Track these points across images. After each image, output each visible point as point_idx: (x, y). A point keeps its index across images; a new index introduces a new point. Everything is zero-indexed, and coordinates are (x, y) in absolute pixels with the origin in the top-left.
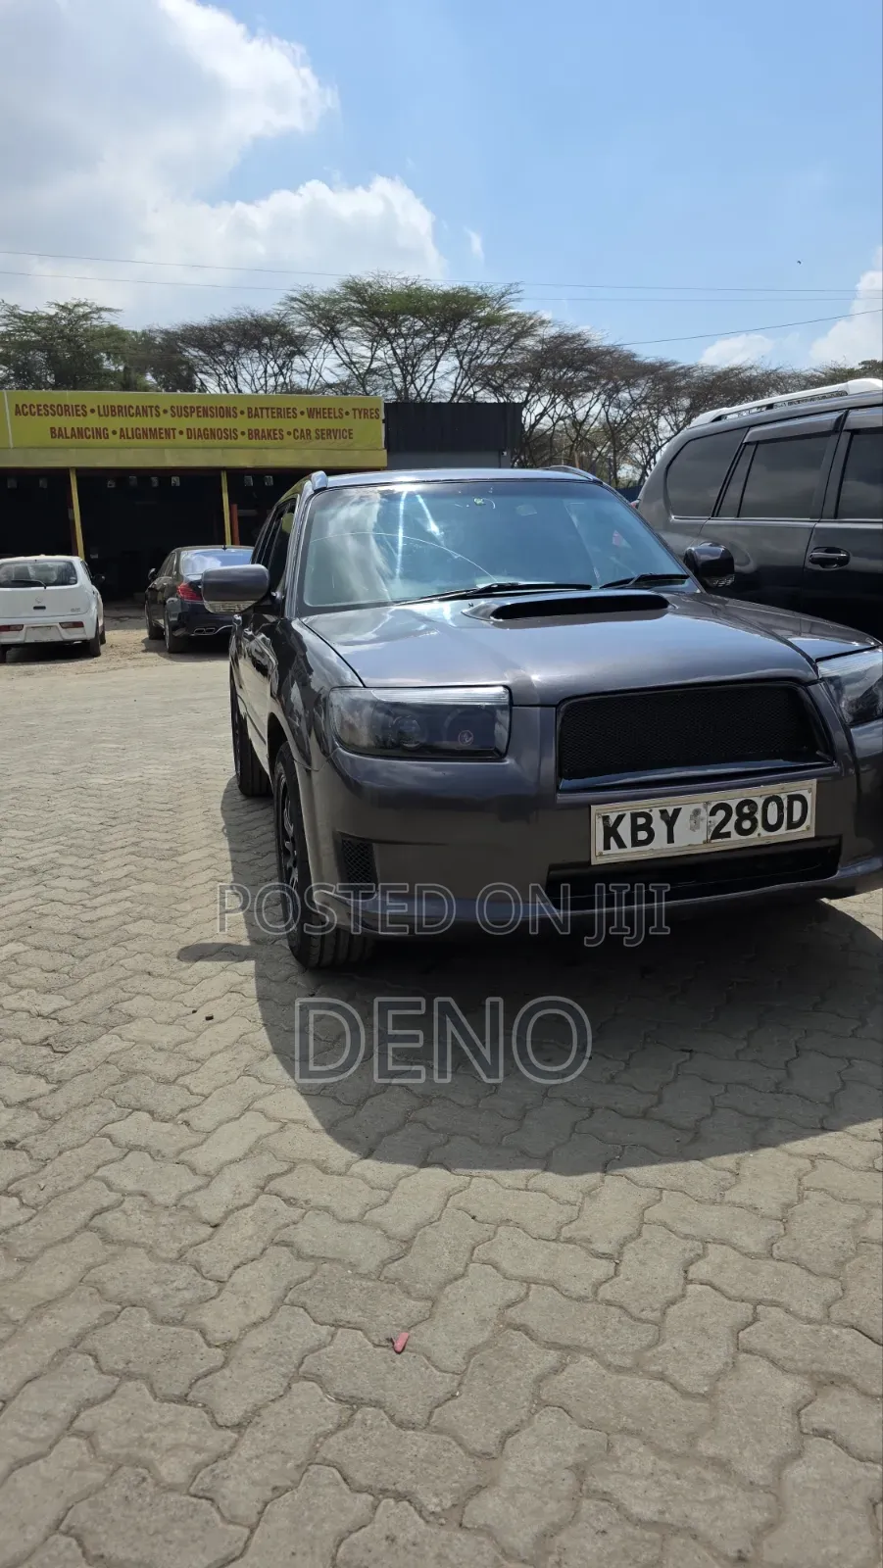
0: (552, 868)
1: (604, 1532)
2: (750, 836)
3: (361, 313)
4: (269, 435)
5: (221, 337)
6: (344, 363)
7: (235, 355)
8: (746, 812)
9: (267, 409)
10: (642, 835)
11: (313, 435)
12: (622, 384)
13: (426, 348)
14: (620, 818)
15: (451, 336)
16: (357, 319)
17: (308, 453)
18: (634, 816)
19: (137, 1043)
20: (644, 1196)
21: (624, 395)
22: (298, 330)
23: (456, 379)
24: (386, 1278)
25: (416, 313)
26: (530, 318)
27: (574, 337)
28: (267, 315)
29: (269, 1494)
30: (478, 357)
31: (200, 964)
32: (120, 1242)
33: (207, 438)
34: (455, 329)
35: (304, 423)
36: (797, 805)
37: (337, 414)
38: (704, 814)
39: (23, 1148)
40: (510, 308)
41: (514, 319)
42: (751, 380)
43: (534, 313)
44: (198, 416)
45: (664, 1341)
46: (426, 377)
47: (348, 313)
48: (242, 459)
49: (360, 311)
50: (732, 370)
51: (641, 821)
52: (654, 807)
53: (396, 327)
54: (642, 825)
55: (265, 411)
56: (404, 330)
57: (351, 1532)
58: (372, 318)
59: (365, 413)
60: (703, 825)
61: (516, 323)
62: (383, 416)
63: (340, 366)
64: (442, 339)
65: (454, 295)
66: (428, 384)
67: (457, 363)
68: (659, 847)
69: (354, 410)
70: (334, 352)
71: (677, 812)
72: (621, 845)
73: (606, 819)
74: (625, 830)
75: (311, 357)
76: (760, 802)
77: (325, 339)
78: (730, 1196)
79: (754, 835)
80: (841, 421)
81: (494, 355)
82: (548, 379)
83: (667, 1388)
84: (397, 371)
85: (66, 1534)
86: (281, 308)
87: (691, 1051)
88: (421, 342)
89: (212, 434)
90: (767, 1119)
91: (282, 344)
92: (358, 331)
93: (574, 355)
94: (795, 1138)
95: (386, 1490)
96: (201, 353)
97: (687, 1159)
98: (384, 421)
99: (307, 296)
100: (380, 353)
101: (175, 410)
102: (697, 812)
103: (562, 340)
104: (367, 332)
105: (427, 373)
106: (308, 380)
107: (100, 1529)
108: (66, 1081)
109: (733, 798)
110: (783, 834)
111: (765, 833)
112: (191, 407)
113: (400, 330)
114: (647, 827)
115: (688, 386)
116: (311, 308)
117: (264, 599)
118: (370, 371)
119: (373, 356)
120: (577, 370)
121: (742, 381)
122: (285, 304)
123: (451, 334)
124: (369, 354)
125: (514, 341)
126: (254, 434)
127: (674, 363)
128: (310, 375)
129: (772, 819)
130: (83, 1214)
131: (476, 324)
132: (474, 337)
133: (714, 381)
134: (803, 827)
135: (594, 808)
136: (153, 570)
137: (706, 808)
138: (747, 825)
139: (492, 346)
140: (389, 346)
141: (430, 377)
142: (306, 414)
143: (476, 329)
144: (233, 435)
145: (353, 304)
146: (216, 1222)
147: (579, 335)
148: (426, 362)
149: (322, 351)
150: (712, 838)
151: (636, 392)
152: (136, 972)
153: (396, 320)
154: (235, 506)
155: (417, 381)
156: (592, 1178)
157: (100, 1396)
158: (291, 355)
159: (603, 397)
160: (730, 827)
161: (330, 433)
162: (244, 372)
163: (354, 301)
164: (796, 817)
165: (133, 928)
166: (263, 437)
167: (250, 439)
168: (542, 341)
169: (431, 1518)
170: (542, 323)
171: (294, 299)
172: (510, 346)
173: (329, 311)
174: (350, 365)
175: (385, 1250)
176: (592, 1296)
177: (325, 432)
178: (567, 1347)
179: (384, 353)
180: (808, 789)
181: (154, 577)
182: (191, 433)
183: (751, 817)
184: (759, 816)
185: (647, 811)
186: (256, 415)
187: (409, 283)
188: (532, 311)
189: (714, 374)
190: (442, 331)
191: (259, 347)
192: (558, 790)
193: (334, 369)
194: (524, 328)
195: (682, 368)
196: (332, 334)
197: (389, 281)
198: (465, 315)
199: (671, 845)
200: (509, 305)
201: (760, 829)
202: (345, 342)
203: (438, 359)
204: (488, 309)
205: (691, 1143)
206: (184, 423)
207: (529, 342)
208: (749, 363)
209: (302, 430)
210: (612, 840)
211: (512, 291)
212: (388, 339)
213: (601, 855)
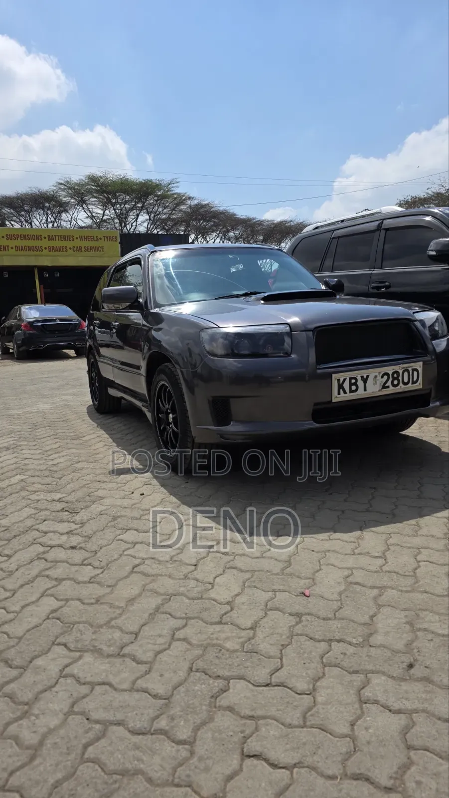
0: (316, 404)
1: (432, 640)
2: (397, 388)
3: (97, 191)
4: (60, 249)
5: (22, 202)
6: (89, 216)
7: (28, 212)
8: (396, 376)
9: (58, 236)
10: (354, 388)
11: (83, 249)
12: (230, 228)
13: (132, 209)
14: (345, 380)
15: (144, 204)
16: (95, 195)
17: (80, 258)
18: (351, 379)
19: (111, 506)
20: (384, 537)
21: (231, 234)
22: (64, 199)
23: (148, 225)
24: (286, 574)
25: (126, 192)
26: (183, 196)
27: (206, 205)
28: (47, 191)
29: (281, 648)
30: (158, 215)
31: (122, 476)
32: (153, 576)
33: (27, 251)
34: (146, 200)
35: (78, 243)
36: (415, 373)
37: (95, 239)
38: (379, 378)
39: (80, 548)
40: (173, 191)
41: (175, 196)
42: (291, 227)
43: (186, 193)
44: (21, 240)
45: (420, 581)
46: (132, 224)
47: (90, 192)
48: (46, 262)
49: (97, 190)
50: (282, 222)
51: (353, 381)
52: (358, 374)
53: (115, 199)
54: (353, 383)
55: (57, 237)
56: (120, 201)
57: (325, 654)
58: (103, 194)
59: (110, 238)
60: (378, 383)
61: (176, 198)
62: (119, 240)
63: (87, 218)
64: (139, 205)
65: (144, 183)
66: (133, 228)
67: (148, 217)
68: (361, 393)
69: (104, 237)
70: (83, 211)
71: (368, 376)
72: (345, 392)
73: (339, 380)
74: (346, 385)
75: (71, 213)
76: (401, 372)
77: (78, 205)
78: (419, 533)
79: (399, 387)
80: (380, 226)
81: (165, 214)
82: (194, 225)
83: (430, 595)
84: (117, 221)
85: (197, 671)
86: (55, 188)
87: (374, 488)
88: (129, 206)
89: (30, 249)
90: (420, 507)
91: (55, 206)
92: (95, 201)
93: (207, 214)
94: (436, 512)
95: (332, 640)
96: (12, 211)
97: (395, 523)
98: (120, 243)
99: (68, 182)
100: (107, 212)
101: (9, 237)
102: (376, 377)
103: (199, 206)
104: (100, 201)
105: (132, 222)
106: (70, 225)
107: (212, 667)
108: (85, 523)
109: (390, 370)
110: (411, 387)
111: (403, 386)
112: (17, 235)
113: (117, 200)
114: (355, 384)
115: (262, 229)
116: (70, 188)
117: (134, 302)
118: (102, 221)
119: (104, 213)
120: (208, 221)
121: (286, 227)
122: (56, 186)
123: (144, 203)
124: (102, 212)
125: (176, 207)
126: (51, 249)
127: (255, 219)
128: (71, 222)
129: (406, 380)
130: (128, 568)
131: (156, 198)
132: (156, 205)
133: (274, 227)
134: (418, 384)
135: (334, 376)
136: (4, 318)
137: (379, 375)
138: (396, 382)
139: (165, 209)
140: (112, 208)
141: (134, 224)
142: (79, 239)
143: (157, 201)
144: (40, 249)
145: (93, 187)
146: (195, 564)
147: (208, 204)
148: (131, 217)
149: (77, 210)
150: (382, 389)
151: (237, 232)
152: (92, 482)
153: (116, 195)
154: (42, 286)
155: (128, 226)
156: (358, 533)
157: (181, 626)
158: (60, 213)
159: (221, 235)
160: (389, 384)
161: (92, 248)
162: (35, 220)
163: (93, 186)
164: (415, 379)
165: (79, 465)
166: (57, 250)
167: (49, 251)
168: (190, 207)
169: (357, 645)
170: (190, 198)
171: (61, 184)
172: (174, 209)
173: (80, 190)
174: (92, 217)
175: (281, 565)
176: (380, 570)
177: (89, 248)
178: (380, 587)
179: (110, 213)
180: (419, 366)
181: (4, 321)
182: (17, 248)
183: (397, 378)
184: (400, 378)
185: (356, 376)
186: (53, 239)
187: (121, 177)
188: (184, 192)
189: (274, 224)
190: (140, 200)
191: (43, 208)
192: (317, 369)
193: (83, 220)
194: (180, 200)
195: (259, 221)
196: (82, 202)
197: (111, 176)
198: (150, 194)
199: (365, 392)
200: (173, 189)
201: (401, 384)
202: (89, 206)
203: (138, 215)
204: (162, 191)
205: (393, 517)
206: (12, 243)
207: (183, 207)
208: (290, 219)
209: (77, 247)
210: (341, 390)
211: (174, 182)
212: (111, 205)
213: (336, 397)
